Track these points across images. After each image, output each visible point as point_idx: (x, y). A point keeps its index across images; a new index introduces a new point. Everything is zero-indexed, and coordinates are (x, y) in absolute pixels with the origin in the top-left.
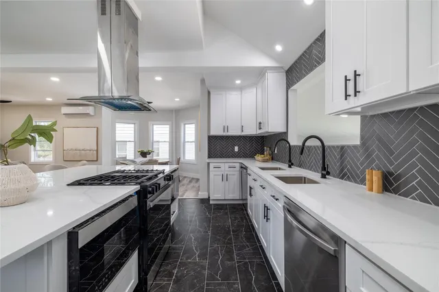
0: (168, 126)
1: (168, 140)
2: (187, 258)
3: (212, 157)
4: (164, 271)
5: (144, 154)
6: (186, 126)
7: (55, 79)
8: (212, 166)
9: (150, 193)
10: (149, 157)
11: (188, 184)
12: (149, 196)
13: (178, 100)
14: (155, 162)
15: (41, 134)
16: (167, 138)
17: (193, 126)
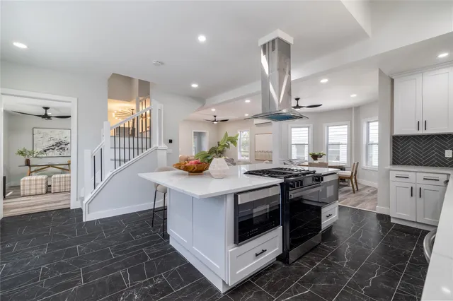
0: (346, 126)
1: (346, 142)
2: (334, 260)
3: (399, 164)
4: (308, 259)
5: (315, 157)
6: (371, 124)
7: (248, 101)
8: (393, 174)
9: (292, 187)
10: (319, 160)
11: (369, 195)
12: (290, 189)
13: (355, 95)
14: (325, 165)
15: (232, 142)
16: (344, 140)
17: (377, 123)
